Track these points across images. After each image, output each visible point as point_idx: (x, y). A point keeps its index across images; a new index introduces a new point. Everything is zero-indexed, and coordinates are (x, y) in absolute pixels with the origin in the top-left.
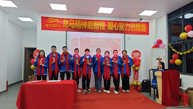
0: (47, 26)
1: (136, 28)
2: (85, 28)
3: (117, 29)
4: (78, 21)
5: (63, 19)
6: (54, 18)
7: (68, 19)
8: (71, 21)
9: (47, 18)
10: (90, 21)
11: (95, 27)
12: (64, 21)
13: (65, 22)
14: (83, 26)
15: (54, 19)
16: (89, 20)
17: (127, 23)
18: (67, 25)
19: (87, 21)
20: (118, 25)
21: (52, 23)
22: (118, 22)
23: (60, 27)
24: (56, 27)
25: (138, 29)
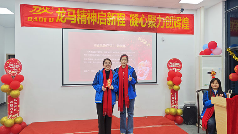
0: (30, 20)
1: (174, 23)
2: (94, 24)
3: (144, 26)
4: (82, 11)
5: (56, 9)
6: (42, 7)
7: (66, 9)
8: (70, 12)
9: (31, 7)
10: (102, 12)
11: (109, 22)
12: (59, 12)
13: (60, 14)
14: (90, 20)
15: (42, 9)
16: (100, 11)
17: (160, 16)
18: (64, 17)
19: (97, 11)
20: (146, 19)
21: (38, 16)
22: (146, 14)
23: (53, 21)
24: (45, 21)
25: (177, 25)
